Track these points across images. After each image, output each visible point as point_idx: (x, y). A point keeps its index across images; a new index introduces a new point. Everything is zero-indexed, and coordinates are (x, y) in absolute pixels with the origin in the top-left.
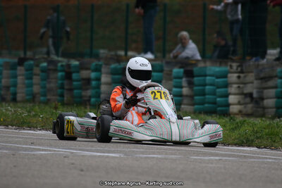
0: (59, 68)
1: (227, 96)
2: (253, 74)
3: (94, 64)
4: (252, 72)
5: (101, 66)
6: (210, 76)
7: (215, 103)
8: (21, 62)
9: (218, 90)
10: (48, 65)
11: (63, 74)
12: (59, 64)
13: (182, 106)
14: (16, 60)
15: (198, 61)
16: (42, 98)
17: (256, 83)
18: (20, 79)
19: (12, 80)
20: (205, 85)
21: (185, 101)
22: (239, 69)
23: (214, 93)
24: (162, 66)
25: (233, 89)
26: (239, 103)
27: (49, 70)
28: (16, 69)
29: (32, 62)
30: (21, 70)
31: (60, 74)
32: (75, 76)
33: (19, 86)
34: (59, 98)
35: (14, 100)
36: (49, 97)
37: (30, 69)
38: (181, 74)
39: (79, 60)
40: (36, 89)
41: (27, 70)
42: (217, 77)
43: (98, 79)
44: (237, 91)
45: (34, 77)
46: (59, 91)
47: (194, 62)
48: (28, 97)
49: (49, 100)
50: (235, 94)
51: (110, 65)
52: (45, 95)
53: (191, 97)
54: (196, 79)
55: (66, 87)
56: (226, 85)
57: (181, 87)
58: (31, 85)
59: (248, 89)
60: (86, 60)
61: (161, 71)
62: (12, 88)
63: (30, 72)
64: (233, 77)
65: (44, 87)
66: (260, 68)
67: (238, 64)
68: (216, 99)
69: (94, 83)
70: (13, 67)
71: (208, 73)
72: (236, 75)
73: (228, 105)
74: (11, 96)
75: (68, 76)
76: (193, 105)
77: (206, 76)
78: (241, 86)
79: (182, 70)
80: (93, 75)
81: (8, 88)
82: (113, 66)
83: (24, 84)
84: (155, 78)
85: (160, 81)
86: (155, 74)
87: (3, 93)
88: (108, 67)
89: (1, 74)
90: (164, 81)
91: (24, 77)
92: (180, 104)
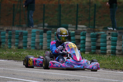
3: (82, 32)
5: (86, 33)
8: (45, 31)
14: (42, 30)
18: (44, 39)
19: (40, 39)
24: (117, 34)
28: (42, 34)
29: (51, 31)
30: (45, 35)
32: (72, 38)
33: (44, 42)
37: (50, 34)
41: (48, 35)
43: (84, 40)
45: (52, 38)
51: (90, 33)
61: (117, 36)
62: (40, 43)
69: (82, 41)
70: (41, 33)
74: (40, 47)
80: (82, 38)
81: (38, 43)
82: (92, 33)
83: (46, 41)
84: (113, 40)
85: (116, 41)
86: (113, 38)
87: (36, 45)
88: (89, 34)
89: (35, 36)
90: (118, 41)
91: (46, 38)
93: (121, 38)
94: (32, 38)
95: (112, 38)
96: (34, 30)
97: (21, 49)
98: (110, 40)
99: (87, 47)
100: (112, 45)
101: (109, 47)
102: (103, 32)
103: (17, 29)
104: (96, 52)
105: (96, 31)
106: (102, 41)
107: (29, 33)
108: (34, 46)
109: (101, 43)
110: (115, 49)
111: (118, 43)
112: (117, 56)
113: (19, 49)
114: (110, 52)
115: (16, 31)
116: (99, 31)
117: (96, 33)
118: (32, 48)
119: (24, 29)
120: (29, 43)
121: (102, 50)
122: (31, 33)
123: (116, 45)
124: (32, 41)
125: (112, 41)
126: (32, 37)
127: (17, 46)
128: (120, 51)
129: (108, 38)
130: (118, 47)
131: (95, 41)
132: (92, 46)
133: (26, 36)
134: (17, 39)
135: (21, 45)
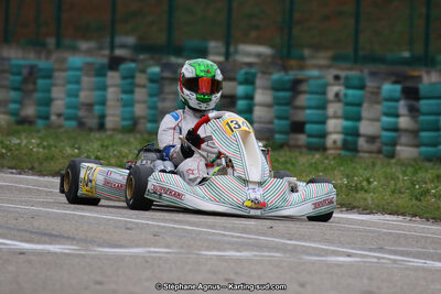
3: (242, 72)
5: (254, 75)
8: (114, 63)
10: (162, 71)
13: (398, 148)
14: (105, 61)
16: (149, 126)
18: (112, 93)
19: (98, 93)
20: (439, 114)
21: (404, 139)
24: (362, 79)
27: (163, 78)
28: (105, 75)
29: (133, 65)
30: (113, 78)
33: (109, 103)
35: (102, 127)
37: (130, 76)
38: (397, 94)
40: (139, 110)
41: (124, 78)
43: (250, 97)
45: (138, 90)
47: (417, 74)
48: (124, 123)
51: (270, 74)
52: (154, 121)
53: (415, 133)
54: (423, 102)
57: (397, 116)
58: (130, 104)
61: (362, 87)
62: (97, 108)
63: (129, 81)
65: (154, 107)
69: (241, 104)
70: (101, 72)
76: (417, 146)
79: (398, 87)
80: (241, 90)
81: (90, 106)
82: (276, 76)
83: (118, 100)
84: (350, 99)
85: (360, 105)
86: (350, 92)
87: (81, 113)
88: (267, 76)
89: (78, 82)
90: (365, 105)
91: (118, 89)
92: (394, 143)
93: (376, 93)
94: (69, 86)
95: (346, 95)
96: (76, 60)
97: (26, 127)
98: (339, 101)
99: (260, 122)
100: (346, 118)
101: (335, 127)
102: (315, 73)
103: (20, 53)
104: (292, 142)
105: (291, 68)
106: (313, 103)
107: (59, 70)
108: (74, 118)
109: (308, 112)
110: (355, 133)
111: (366, 112)
112: (361, 157)
113: (20, 127)
114: (339, 144)
115: (14, 62)
116: (302, 68)
117: (292, 75)
118: (67, 123)
119: (43, 55)
120: (59, 105)
121: (310, 136)
122: (65, 70)
123: (358, 118)
124: (68, 100)
125: (347, 104)
126: (70, 82)
127: (14, 114)
128: (372, 139)
130: (366, 128)
131: (289, 103)
132: (276, 121)
133: (47, 81)
134: (15, 89)
135: (30, 111)
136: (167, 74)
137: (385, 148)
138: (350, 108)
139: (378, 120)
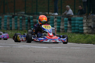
0: (26, 18)
1: (83, 27)
2: (91, 20)
3: (38, 17)
4: (91, 19)
6: (77, 20)
7: (79, 29)
8: (13, 16)
9: (80, 25)
10: (22, 17)
11: (27, 20)
12: (26, 17)
13: (68, 31)
14: (11, 16)
15: (72, 15)
16: (20, 29)
17: (93, 23)
18: (13, 22)
19: (10, 23)
20: (75, 24)
21: (69, 29)
22: (87, 18)
23: (78, 26)
24: (61, 17)
25: (85, 25)
26: (87, 29)
27: (23, 19)
28: (11, 19)
29: (17, 17)
30: (13, 19)
31: (26, 20)
32: (31, 21)
33: (13, 25)
34: (26, 28)
35: (11, 29)
36: (23, 28)
37: (16, 19)
38: (67, 20)
39: (32, 16)
40: (18, 25)
41: (15, 19)
42: (79, 21)
44: (86, 26)
45: (18, 22)
46: (26, 26)
47: (71, 16)
48: (15, 28)
49: (23, 29)
50: (85, 26)
52: (21, 28)
53: (71, 28)
54: (72, 21)
55: (28, 25)
56: (82, 24)
57: (67, 24)
59: (90, 25)
60: (35, 15)
61: (60, 19)
62: (10, 26)
64: (85, 21)
65: (21, 25)
66: (94, 17)
67: (86, 16)
68: (79, 28)
71: (76, 19)
72: (86, 20)
73: (83, 30)
74: (10, 28)
75: (29, 21)
76: (71, 30)
77: (75, 20)
78: (87, 24)
79: (67, 19)
81: (9, 25)
85: (60, 23)
86: (58, 20)
87: (7, 27)
89: (6, 20)
90: (61, 22)
91: (14, 22)
92: (67, 30)
93: (63, 20)
94: (5, 22)
95: (57, 21)
96: (6, 16)
100: (58, 25)
106: (51, 23)
108: (6, 28)
110: (59, 28)
111: (61, 24)
112: (61, 33)
114: (57, 30)
118: (5, 29)
120: (3, 25)
122: (4, 18)
123: (60, 25)
124: (5, 24)
125: (58, 22)
128: (63, 29)
129: (55, 21)
130: (61, 27)
133: (0, 21)
136: (23, 18)
137: (65, 31)
138: (58, 23)
139: (64, 25)
